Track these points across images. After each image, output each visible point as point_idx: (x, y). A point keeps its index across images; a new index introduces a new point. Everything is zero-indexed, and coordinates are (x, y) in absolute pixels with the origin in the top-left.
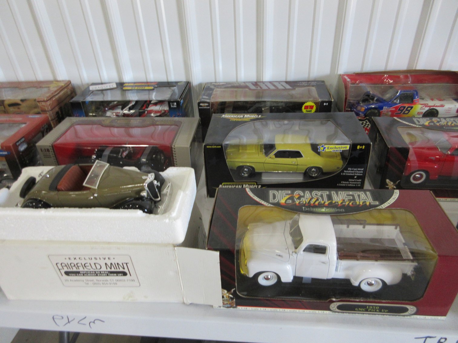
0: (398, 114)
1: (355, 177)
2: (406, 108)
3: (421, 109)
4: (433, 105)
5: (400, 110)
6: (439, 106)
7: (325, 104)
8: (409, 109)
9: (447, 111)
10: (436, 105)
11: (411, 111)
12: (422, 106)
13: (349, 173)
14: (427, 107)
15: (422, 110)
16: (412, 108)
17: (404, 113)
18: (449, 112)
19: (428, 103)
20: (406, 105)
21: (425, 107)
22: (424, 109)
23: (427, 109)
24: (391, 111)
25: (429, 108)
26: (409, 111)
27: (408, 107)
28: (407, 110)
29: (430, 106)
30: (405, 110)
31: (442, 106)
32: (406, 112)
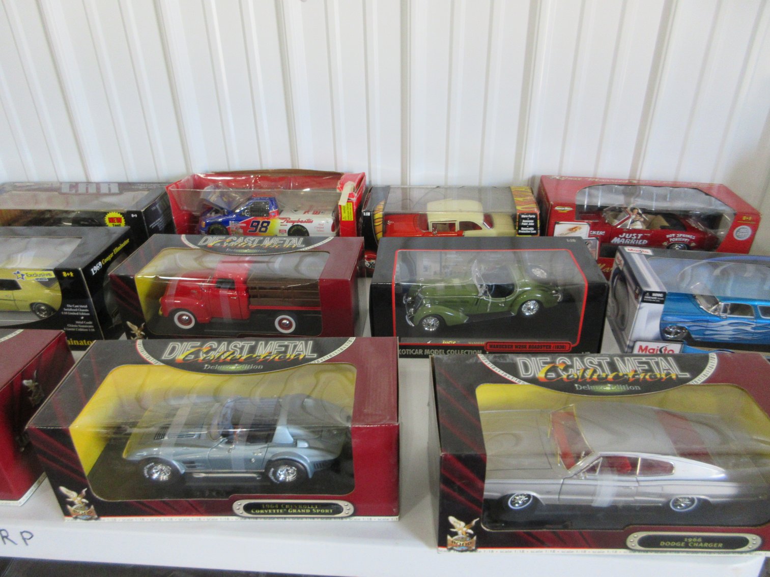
0: (253, 231)
1: (82, 318)
2: (260, 223)
3: (281, 225)
4: (297, 220)
5: (254, 226)
6: (305, 222)
7: (133, 216)
8: (265, 224)
9: (318, 229)
10: (300, 220)
11: (268, 227)
12: (283, 221)
13: (72, 312)
14: (289, 222)
15: (283, 226)
16: (268, 223)
17: (260, 231)
18: (321, 229)
19: (290, 217)
20: (261, 220)
21: (287, 222)
22: (286, 225)
23: (290, 225)
24: (242, 227)
25: (292, 223)
26: (266, 227)
27: (263, 222)
28: (262, 226)
29: (293, 222)
30: (260, 226)
31: (310, 221)
32: (263, 229)
